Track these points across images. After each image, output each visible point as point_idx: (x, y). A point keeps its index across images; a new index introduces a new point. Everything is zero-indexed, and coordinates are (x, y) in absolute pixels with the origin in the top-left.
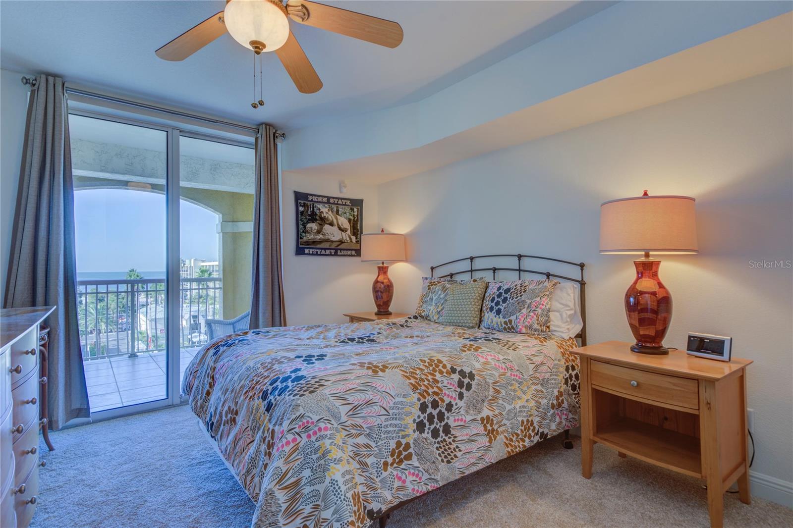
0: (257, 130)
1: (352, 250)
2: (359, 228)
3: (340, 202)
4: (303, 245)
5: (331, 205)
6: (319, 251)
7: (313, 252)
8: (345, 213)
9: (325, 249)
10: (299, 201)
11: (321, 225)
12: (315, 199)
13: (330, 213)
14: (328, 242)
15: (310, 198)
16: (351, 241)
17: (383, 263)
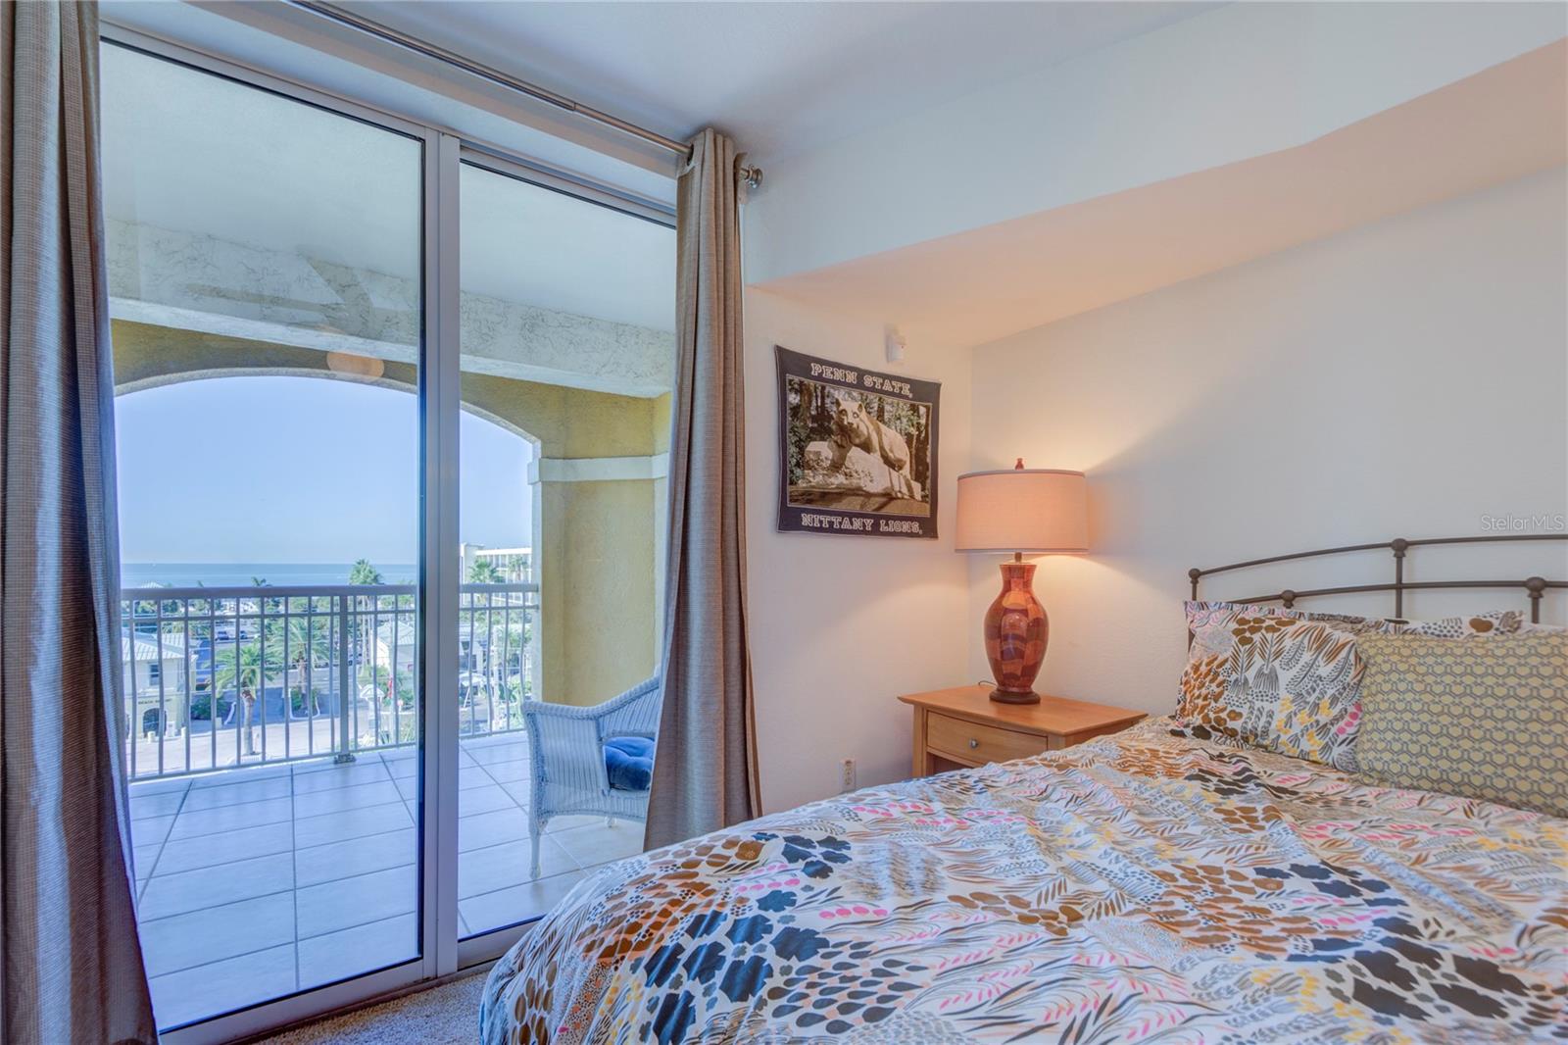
0: (686, 150)
1: (911, 519)
2: (929, 460)
3: (887, 387)
4: (796, 501)
5: (866, 393)
6: (836, 520)
7: (821, 522)
8: (899, 419)
9: (851, 516)
10: (789, 377)
11: (840, 446)
12: (828, 373)
13: (863, 415)
14: (858, 495)
15: (816, 369)
16: (912, 496)
17: (1018, 557)
